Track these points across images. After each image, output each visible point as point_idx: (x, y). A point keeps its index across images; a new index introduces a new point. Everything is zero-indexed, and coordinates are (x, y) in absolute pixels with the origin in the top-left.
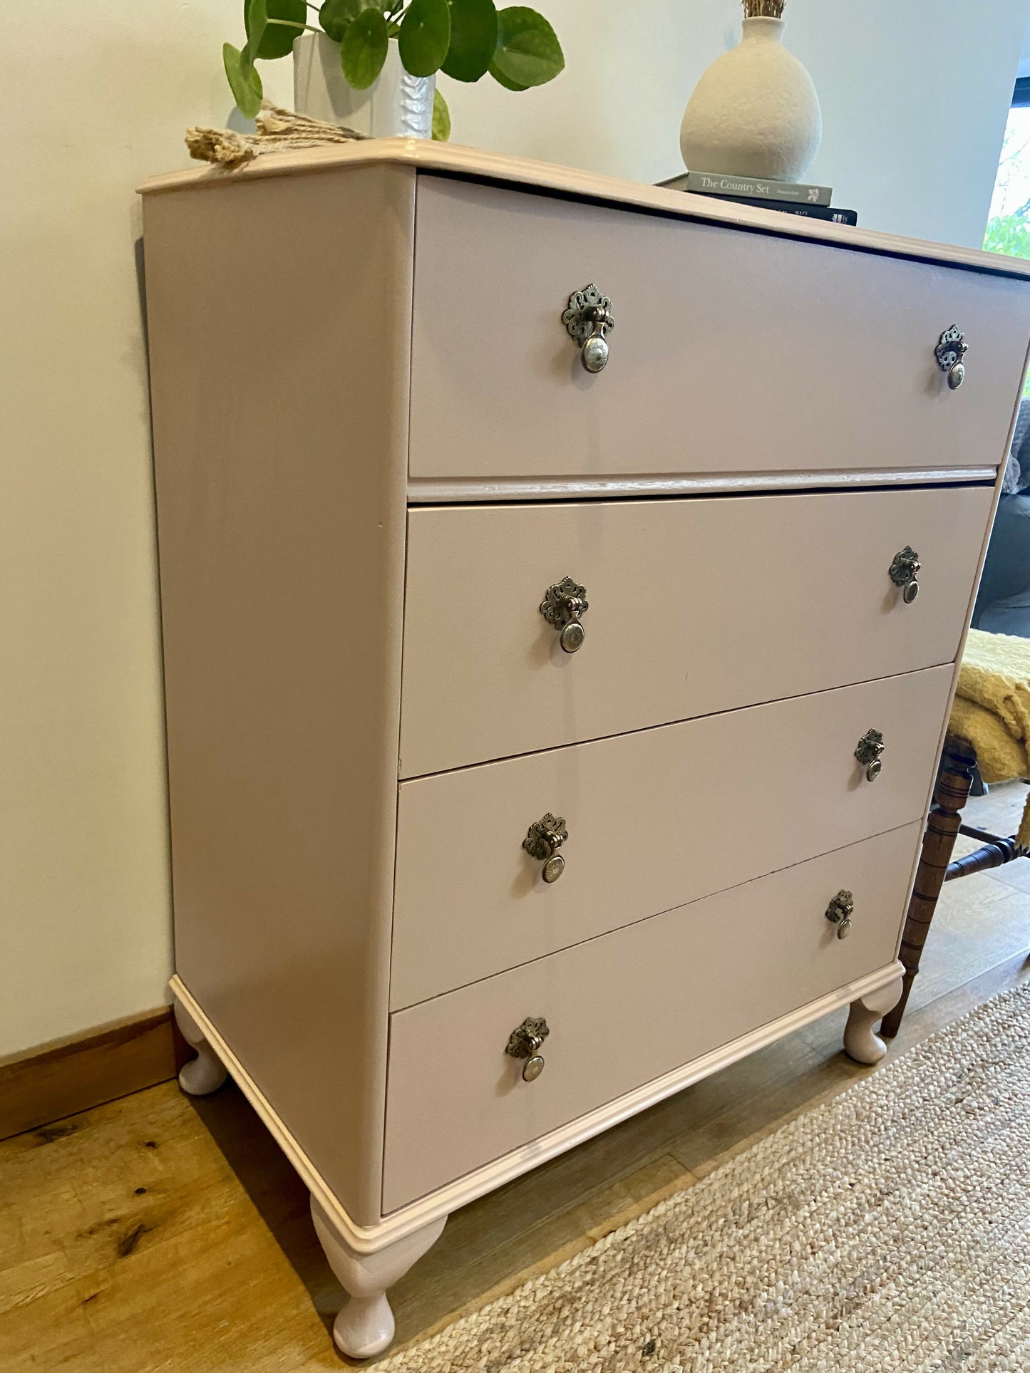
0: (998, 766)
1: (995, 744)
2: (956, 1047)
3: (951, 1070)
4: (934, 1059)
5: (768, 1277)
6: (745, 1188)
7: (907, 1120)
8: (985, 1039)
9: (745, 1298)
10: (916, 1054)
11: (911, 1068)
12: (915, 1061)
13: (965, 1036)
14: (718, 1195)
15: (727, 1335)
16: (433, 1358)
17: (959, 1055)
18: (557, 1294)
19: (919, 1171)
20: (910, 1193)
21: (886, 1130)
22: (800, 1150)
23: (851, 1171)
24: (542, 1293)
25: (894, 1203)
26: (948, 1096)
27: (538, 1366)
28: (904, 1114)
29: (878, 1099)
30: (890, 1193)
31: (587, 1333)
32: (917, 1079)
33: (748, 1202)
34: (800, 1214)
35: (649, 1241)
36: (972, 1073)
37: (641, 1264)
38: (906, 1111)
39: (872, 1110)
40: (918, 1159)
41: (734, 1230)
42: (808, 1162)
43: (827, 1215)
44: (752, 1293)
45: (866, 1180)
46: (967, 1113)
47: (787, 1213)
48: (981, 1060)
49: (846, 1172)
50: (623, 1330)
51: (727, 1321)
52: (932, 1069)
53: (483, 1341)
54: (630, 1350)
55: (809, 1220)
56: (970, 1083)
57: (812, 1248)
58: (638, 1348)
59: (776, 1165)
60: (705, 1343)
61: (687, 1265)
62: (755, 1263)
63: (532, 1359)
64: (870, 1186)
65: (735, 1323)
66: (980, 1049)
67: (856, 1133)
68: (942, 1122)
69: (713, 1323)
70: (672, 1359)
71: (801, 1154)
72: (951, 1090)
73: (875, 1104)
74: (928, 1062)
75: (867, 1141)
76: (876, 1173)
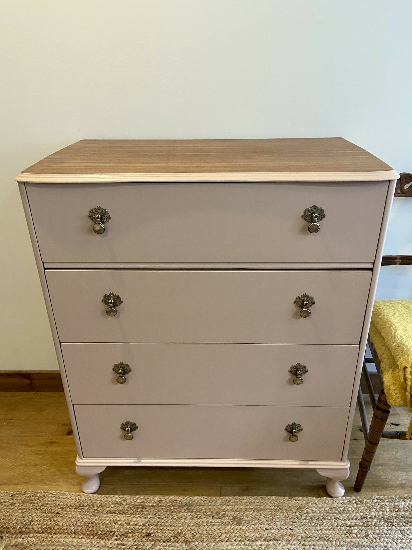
2: (377, 506)
3: (363, 514)
4: (360, 505)
5: (204, 539)
6: (228, 508)
7: (317, 521)
8: (397, 510)
9: (190, 540)
10: (354, 500)
11: (344, 504)
12: (348, 502)
13: (387, 504)
14: (217, 505)
15: (173, 546)
16: (98, 500)
17: (374, 510)
18: (142, 504)
19: (298, 540)
20: (284, 545)
21: (304, 519)
22: (262, 507)
23: (272, 524)
24: (139, 501)
25: (274, 545)
26: (347, 522)
27: (118, 519)
28: (318, 518)
29: (314, 507)
30: (277, 540)
31: (138, 519)
32: (342, 509)
33: (224, 513)
34: (237, 527)
35: (181, 506)
36: (371, 520)
37: (172, 510)
38: (321, 518)
39: (307, 510)
40: (304, 536)
41: (210, 518)
42: (260, 513)
43: (245, 533)
44: (194, 540)
45: (274, 531)
46: (347, 533)
47: (232, 524)
48: (382, 517)
49: (270, 524)
50: (147, 525)
51: (177, 542)
52: (354, 509)
53: (113, 504)
54: (144, 531)
55: (237, 531)
56: (364, 523)
57: (228, 540)
58: (146, 533)
59: (247, 507)
60: (165, 544)
61: (184, 519)
62: (205, 532)
63: (119, 517)
64: (272, 534)
65: (179, 545)
66: (388, 513)
67: (290, 514)
68: (332, 530)
69: (173, 540)
70: (151, 542)
71: (261, 509)
72: (351, 521)
73: (311, 508)
74: (355, 505)
75: (291, 519)
76: (280, 531)
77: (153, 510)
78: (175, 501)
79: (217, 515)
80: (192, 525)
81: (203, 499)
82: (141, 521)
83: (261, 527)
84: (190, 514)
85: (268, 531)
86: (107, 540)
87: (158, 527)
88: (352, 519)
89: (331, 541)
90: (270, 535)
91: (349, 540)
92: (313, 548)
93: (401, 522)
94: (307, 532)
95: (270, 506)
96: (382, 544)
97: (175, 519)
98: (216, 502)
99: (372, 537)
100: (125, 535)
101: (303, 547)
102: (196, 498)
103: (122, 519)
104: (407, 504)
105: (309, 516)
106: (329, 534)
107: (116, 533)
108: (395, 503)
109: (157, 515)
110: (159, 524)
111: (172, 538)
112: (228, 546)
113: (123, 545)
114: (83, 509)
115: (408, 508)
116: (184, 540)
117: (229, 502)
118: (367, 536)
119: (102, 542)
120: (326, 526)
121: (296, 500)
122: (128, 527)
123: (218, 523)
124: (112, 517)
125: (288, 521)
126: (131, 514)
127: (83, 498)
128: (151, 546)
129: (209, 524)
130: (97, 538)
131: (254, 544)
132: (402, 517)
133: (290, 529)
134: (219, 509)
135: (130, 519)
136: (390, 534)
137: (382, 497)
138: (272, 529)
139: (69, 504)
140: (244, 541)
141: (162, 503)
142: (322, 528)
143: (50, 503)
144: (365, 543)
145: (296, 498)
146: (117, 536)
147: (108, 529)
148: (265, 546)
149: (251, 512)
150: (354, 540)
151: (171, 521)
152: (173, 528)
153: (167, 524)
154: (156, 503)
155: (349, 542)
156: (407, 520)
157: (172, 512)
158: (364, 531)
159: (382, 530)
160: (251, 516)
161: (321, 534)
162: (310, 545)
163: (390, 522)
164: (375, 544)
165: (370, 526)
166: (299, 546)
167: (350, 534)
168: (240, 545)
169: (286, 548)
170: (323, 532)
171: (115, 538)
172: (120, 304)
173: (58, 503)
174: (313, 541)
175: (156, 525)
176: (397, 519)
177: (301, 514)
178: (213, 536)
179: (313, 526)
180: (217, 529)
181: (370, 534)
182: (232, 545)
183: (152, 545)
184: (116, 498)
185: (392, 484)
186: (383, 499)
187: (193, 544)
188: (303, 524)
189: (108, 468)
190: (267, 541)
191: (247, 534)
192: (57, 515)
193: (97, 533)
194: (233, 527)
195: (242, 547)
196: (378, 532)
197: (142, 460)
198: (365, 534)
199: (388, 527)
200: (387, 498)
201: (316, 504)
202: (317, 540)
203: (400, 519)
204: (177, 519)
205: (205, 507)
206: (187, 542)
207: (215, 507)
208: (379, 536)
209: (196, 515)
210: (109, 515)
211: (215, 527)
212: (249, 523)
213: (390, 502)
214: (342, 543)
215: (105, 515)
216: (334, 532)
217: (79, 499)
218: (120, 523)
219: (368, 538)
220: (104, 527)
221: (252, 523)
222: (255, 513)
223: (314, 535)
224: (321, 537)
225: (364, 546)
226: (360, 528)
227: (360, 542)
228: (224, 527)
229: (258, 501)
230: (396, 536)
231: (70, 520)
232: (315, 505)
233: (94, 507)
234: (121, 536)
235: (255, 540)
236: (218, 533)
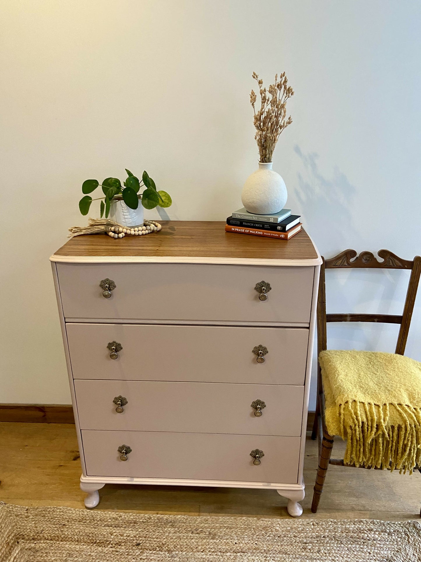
0: (329, 429)
1: (330, 420)
2: (331, 528)
3: (318, 533)
4: (316, 527)
5: (184, 549)
6: (206, 525)
7: (279, 538)
8: (347, 531)
9: (172, 550)
10: (312, 522)
11: (303, 525)
12: (307, 523)
13: (340, 526)
14: (197, 522)
15: (157, 554)
16: (98, 516)
17: (328, 531)
18: (134, 520)
19: (262, 553)
20: (249, 556)
21: (268, 536)
22: (234, 526)
23: (241, 540)
24: (132, 517)
25: (241, 556)
26: (304, 540)
27: (114, 531)
28: (280, 536)
29: (278, 527)
30: (244, 552)
31: (130, 532)
32: (301, 529)
33: (202, 529)
34: (211, 541)
35: (167, 522)
36: (323, 539)
37: (159, 526)
38: (283, 536)
39: (272, 529)
40: (266, 550)
41: (190, 533)
42: (232, 530)
43: (218, 546)
44: (175, 550)
45: (241, 545)
46: (303, 548)
47: (208, 538)
48: (334, 537)
49: (239, 539)
50: (137, 537)
51: (161, 551)
52: (311, 529)
53: (110, 519)
54: (134, 542)
55: (212, 544)
56: (317, 541)
57: (203, 551)
58: (136, 543)
59: (222, 525)
60: (151, 552)
61: (169, 533)
62: (185, 544)
63: (114, 530)
64: (241, 547)
65: (162, 553)
66: (339, 534)
67: (257, 532)
68: (290, 545)
69: (158, 549)
70: (140, 550)
71: (233, 527)
72: (308, 539)
73: (274, 528)
74: (313, 527)
75: (257, 535)
76: (247, 545)
77: (143, 525)
78: (162, 518)
79: (196, 531)
80: (174, 538)
81: (185, 517)
82: (133, 533)
83: (231, 542)
84: (173, 529)
85: (237, 545)
86: (104, 547)
87: (146, 539)
88: (308, 537)
89: (289, 554)
90: (238, 548)
91: (304, 554)
92: (273, 560)
93: (349, 541)
94: (269, 547)
95: (241, 525)
96: (331, 558)
97: (161, 533)
98: (196, 520)
99: (323, 552)
100: (119, 544)
101: (265, 558)
102: (179, 516)
103: (117, 531)
104: (357, 527)
105: (272, 534)
106: (288, 549)
107: (112, 542)
108: (346, 526)
109: (146, 529)
110: (148, 536)
111: (157, 547)
112: (203, 555)
113: (117, 552)
114: (85, 522)
115: (357, 530)
116: (167, 550)
117: (207, 520)
118: (319, 552)
119: (100, 549)
120: (286, 542)
121: (263, 521)
122: (122, 538)
123: (196, 538)
124: (108, 529)
125: (255, 537)
126: (125, 527)
127: (85, 514)
128: (139, 553)
129: (188, 538)
130: (96, 546)
131: (225, 554)
132: (350, 537)
133: (256, 544)
134: (198, 526)
135: (124, 531)
136: (338, 550)
137: (335, 520)
138: (241, 543)
139: (74, 518)
140: (216, 552)
141: (151, 520)
142: (282, 544)
143: (58, 516)
144: (316, 556)
145: (263, 519)
146: (112, 544)
147: (105, 539)
148: (233, 557)
149: (225, 530)
150: (308, 554)
151: (157, 534)
152: (158, 540)
153: (154, 537)
154: (146, 519)
155: (304, 556)
156: (355, 539)
157: (159, 527)
158: (316, 547)
159: (332, 547)
160: (224, 532)
161: (281, 548)
162: (270, 557)
163: (340, 541)
164: (325, 558)
165: (322, 543)
166: (261, 558)
167: (305, 549)
168: (213, 555)
169: (250, 558)
170: (283, 547)
171: (111, 546)
172: (120, 350)
173: (64, 517)
174: (274, 554)
175: (145, 537)
176: (346, 538)
177: (266, 532)
178: (192, 547)
179: (275, 542)
180: (195, 542)
181: (321, 549)
182: (206, 555)
183: (141, 552)
184: (113, 515)
185: (343, 507)
186: (337, 522)
187: (174, 553)
188: (266, 540)
189: (107, 485)
190: (236, 553)
191: (220, 547)
192: (64, 526)
193: (96, 542)
194: (208, 541)
195: (215, 556)
196: (328, 548)
197: (135, 479)
198: (317, 550)
199: (338, 545)
200: (340, 521)
201: (280, 525)
202: (277, 554)
203: (349, 539)
204: (162, 533)
205: (187, 524)
206: (169, 551)
207: (195, 525)
208: (329, 551)
209: (178, 531)
210: (107, 528)
211: (193, 541)
212: (222, 538)
213: (342, 524)
214: (297, 556)
215: (103, 528)
216: (292, 547)
217: (82, 514)
218: (115, 534)
219: (320, 553)
220: (102, 537)
221: (224, 538)
222: (228, 530)
223: (275, 549)
224: (280, 551)
225: (315, 559)
226: (314, 545)
227: (312, 556)
228: (201, 540)
229: (231, 520)
230: (344, 552)
231: (74, 531)
232: (278, 525)
233: (94, 521)
234: (115, 544)
235: (226, 551)
236: (195, 545)
